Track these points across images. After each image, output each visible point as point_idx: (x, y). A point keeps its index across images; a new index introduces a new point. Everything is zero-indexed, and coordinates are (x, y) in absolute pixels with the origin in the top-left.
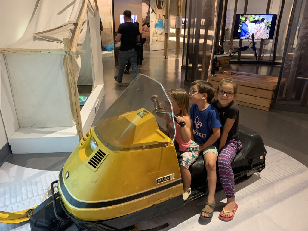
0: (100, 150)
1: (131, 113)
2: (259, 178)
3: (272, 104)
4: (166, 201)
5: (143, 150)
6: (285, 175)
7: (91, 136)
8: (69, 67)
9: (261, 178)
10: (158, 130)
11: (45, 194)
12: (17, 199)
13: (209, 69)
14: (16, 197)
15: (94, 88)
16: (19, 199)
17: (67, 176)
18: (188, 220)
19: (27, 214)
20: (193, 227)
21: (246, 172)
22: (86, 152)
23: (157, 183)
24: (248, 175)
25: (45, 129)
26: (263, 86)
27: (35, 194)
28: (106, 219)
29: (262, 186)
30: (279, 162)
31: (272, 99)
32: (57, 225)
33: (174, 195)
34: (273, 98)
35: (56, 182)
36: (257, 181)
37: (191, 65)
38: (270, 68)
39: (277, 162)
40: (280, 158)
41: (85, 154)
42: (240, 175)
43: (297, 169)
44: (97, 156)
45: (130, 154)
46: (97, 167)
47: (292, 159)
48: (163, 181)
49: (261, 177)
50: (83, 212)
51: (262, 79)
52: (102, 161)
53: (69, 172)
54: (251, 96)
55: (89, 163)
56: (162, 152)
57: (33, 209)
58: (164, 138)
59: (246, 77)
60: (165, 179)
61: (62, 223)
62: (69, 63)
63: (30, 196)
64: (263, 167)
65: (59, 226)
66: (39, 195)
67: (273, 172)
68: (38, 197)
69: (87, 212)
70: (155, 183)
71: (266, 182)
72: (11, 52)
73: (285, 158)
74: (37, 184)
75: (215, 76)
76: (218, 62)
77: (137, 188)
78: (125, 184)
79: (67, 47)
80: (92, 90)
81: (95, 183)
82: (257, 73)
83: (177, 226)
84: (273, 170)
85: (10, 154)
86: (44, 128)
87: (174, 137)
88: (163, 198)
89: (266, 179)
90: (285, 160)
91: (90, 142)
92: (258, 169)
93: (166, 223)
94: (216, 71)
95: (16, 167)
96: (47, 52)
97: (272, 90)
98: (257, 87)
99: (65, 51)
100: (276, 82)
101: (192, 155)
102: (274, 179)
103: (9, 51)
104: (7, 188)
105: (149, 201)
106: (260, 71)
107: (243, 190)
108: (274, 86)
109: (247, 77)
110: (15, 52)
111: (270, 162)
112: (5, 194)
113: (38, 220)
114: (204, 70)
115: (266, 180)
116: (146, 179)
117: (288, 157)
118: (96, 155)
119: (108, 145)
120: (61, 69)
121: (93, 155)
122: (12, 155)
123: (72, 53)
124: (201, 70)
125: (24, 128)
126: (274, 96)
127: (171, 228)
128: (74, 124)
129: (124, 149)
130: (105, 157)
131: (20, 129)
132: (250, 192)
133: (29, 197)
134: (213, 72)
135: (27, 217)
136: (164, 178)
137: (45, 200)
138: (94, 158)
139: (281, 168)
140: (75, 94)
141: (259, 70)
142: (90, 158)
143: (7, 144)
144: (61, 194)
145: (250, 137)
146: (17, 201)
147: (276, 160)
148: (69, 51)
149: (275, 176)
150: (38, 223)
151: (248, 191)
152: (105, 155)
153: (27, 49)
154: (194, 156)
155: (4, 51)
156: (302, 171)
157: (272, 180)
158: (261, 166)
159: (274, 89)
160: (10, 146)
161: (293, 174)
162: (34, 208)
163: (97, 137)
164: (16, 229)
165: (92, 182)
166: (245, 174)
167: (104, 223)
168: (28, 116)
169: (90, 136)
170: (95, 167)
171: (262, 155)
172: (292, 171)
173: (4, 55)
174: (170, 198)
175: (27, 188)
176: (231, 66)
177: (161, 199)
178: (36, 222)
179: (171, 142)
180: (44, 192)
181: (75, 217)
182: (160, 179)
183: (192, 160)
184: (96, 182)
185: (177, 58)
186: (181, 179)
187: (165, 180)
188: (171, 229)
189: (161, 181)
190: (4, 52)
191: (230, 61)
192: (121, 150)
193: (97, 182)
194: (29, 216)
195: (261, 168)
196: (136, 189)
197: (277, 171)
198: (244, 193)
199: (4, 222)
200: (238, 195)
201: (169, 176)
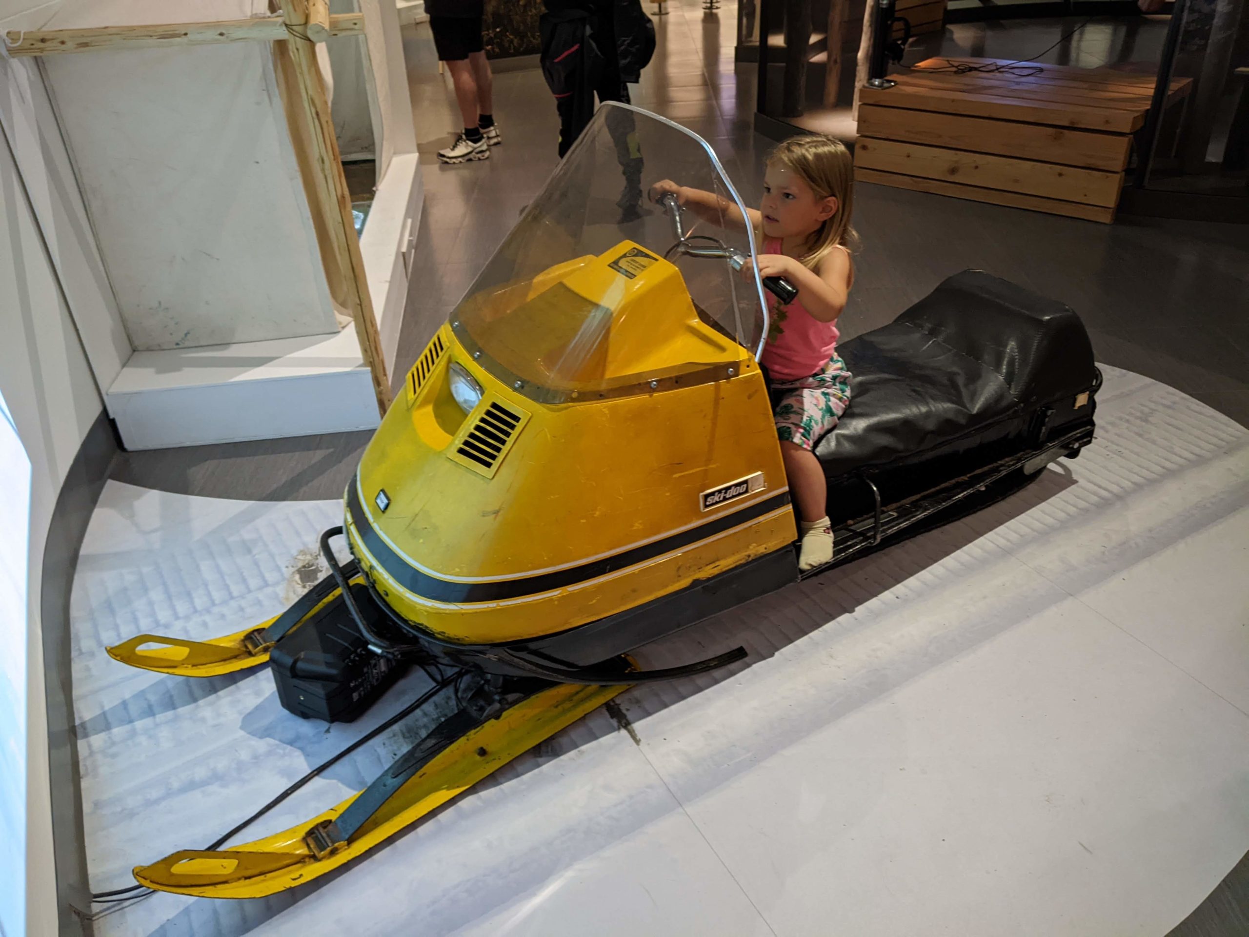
0: (494, 406)
1: (580, 263)
2: (1067, 481)
3: (1125, 196)
4: (736, 568)
5: (651, 396)
6: (1168, 464)
7: (449, 361)
8: (310, 92)
9: (1075, 482)
10: (696, 322)
11: (290, 581)
12: (192, 601)
13: (861, 55)
14: (189, 594)
15: (383, 172)
16: (200, 602)
17: (382, 506)
18: (811, 634)
19: (246, 647)
20: (831, 657)
21: (1019, 460)
22: (438, 416)
23: (706, 506)
24: (1029, 467)
25: (233, 351)
26: (1093, 117)
27: (253, 583)
28: (541, 634)
29: (1080, 509)
30: (1146, 421)
31: (1128, 171)
32: (365, 670)
33: (764, 546)
34: (1134, 166)
35: (337, 531)
36: (1063, 494)
37: (777, 40)
38: (1123, 31)
39: (1138, 422)
40: (1152, 406)
41: (437, 425)
42: (997, 470)
43: (1215, 440)
44: (489, 428)
45: (606, 411)
46: (495, 464)
47: (1198, 408)
48: (725, 499)
49: (1075, 477)
50: (463, 614)
51: (1086, 86)
52: (510, 441)
53: (386, 490)
54: (1039, 164)
55: (461, 451)
56: (717, 400)
57: (264, 629)
58: (722, 349)
59: (1018, 83)
60: (733, 492)
61: (380, 666)
62: (307, 77)
63: (236, 590)
64: (1088, 437)
65: (372, 672)
66: (267, 585)
67: (1123, 457)
68: (269, 590)
69: (476, 614)
70: (700, 508)
71: (1095, 494)
72: (70, 45)
73: (1169, 403)
74: (249, 551)
75: (886, 85)
76: (899, 19)
77: (638, 526)
78: (597, 513)
79: (290, 7)
80: (378, 184)
81: (495, 518)
82: (1064, 57)
83: (777, 654)
84: (1123, 451)
85: (119, 451)
86: (226, 345)
87: (762, 340)
88: (725, 557)
89: (1095, 484)
90: (1170, 412)
91: (447, 381)
92: (1065, 446)
93: (735, 646)
94: (891, 62)
95: (154, 495)
96: (212, 34)
97: (1128, 131)
98: (1066, 124)
99: (286, 25)
100: (1144, 98)
101: (822, 405)
102: (1126, 484)
103: (63, 43)
104: (146, 570)
105: (679, 568)
106: (1078, 47)
107: (1007, 527)
108: (1136, 115)
109: (1023, 79)
110: (86, 45)
111: (1113, 424)
112: (146, 590)
113: (302, 655)
114: (835, 62)
115: (1096, 488)
116: (668, 494)
117: (1183, 398)
118: (482, 425)
119: (522, 387)
120: (266, 99)
121: (473, 426)
122: (124, 454)
123: (318, 32)
124: (820, 57)
125: (149, 349)
126: (1135, 158)
127: (755, 663)
128: (340, 323)
129: (583, 397)
130: (519, 426)
131: (136, 353)
132: (1033, 530)
133: (235, 594)
134: (877, 69)
135: (247, 655)
136: (729, 488)
137: (296, 600)
138: (477, 433)
139: (1154, 442)
140: (341, 202)
141: (1074, 43)
142: (462, 435)
143: (102, 413)
144: (371, 567)
145: (1041, 321)
146: (194, 608)
147: (1138, 414)
148: (303, 21)
149: (1130, 471)
150: (300, 665)
151: (1028, 530)
152: (517, 419)
153: (132, 29)
154: (829, 411)
155: (43, 40)
156: (1230, 449)
157: (1118, 485)
158: (1077, 433)
159: (1138, 127)
160: (112, 423)
161: (1200, 462)
162: (266, 626)
163: (475, 359)
164: (221, 693)
165: (484, 515)
166: (1019, 465)
167: (532, 646)
168: (160, 303)
169: (445, 360)
170: (489, 465)
171: (1083, 392)
172: (1197, 450)
173: (39, 61)
174: (749, 556)
175: (217, 566)
176: (952, 32)
177: (718, 560)
178: (295, 662)
179: (749, 359)
180: (282, 575)
181: (433, 634)
182: (713, 494)
183: (822, 422)
184: (496, 513)
185: (711, 8)
186: (786, 488)
187: (734, 497)
188: (754, 666)
189: (716, 498)
190: (42, 45)
191: (945, 9)
192: (573, 400)
193: (500, 514)
194: (254, 651)
195: (1077, 440)
196: (635, 528)
197: (1137, 454)
198: (1014, 537)
199: (176, 671)
200: (991, 544)
201: (746, 482)
